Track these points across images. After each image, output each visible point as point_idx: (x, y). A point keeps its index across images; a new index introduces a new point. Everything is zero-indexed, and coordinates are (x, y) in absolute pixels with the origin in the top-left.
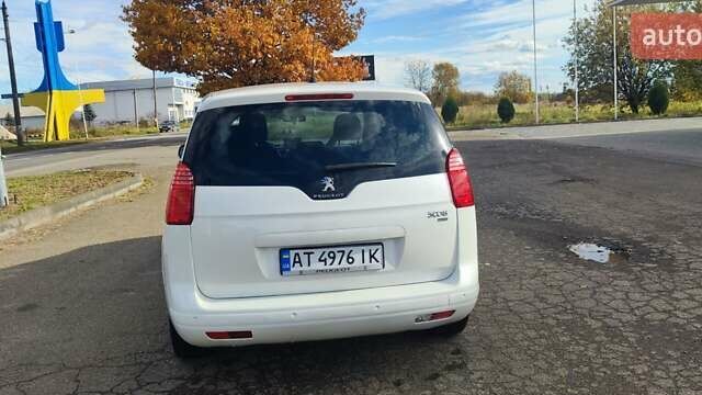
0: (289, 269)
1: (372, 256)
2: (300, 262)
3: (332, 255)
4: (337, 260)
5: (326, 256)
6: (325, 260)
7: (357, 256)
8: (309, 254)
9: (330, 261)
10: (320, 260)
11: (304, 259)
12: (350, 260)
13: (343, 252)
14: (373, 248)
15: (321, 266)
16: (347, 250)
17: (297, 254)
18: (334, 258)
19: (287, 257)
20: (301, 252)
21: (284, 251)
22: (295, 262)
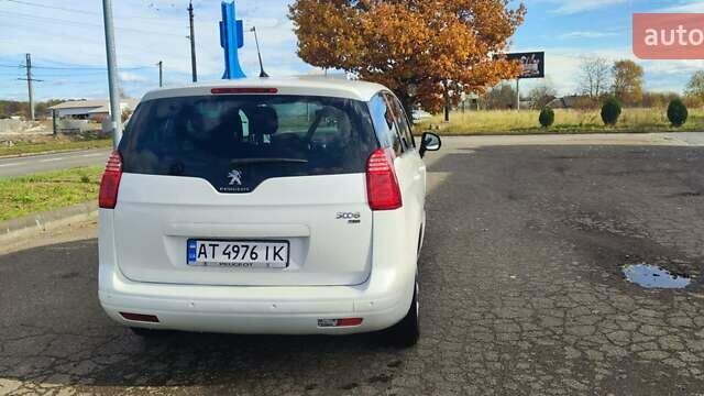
0: (195, 259)
1: (276, 254)
2: (205, 253)
3: (236, 249)
4: (241, 255)
5: (230, 249)
6: (229, 254)
7: (261, 252)
8: (214, 246)
9: (233, 255)
10: (224, 253)
11: (209, 250)
12: (254, 256)
13: (247, 247)
14: (278, 246)
15: (225, 259)
16: (251, 245)
17: (203, 245)
18: (238, 252)
19: (194, 247)
20: (207, 243)
21: (191, 241)
22: (200, 253)
